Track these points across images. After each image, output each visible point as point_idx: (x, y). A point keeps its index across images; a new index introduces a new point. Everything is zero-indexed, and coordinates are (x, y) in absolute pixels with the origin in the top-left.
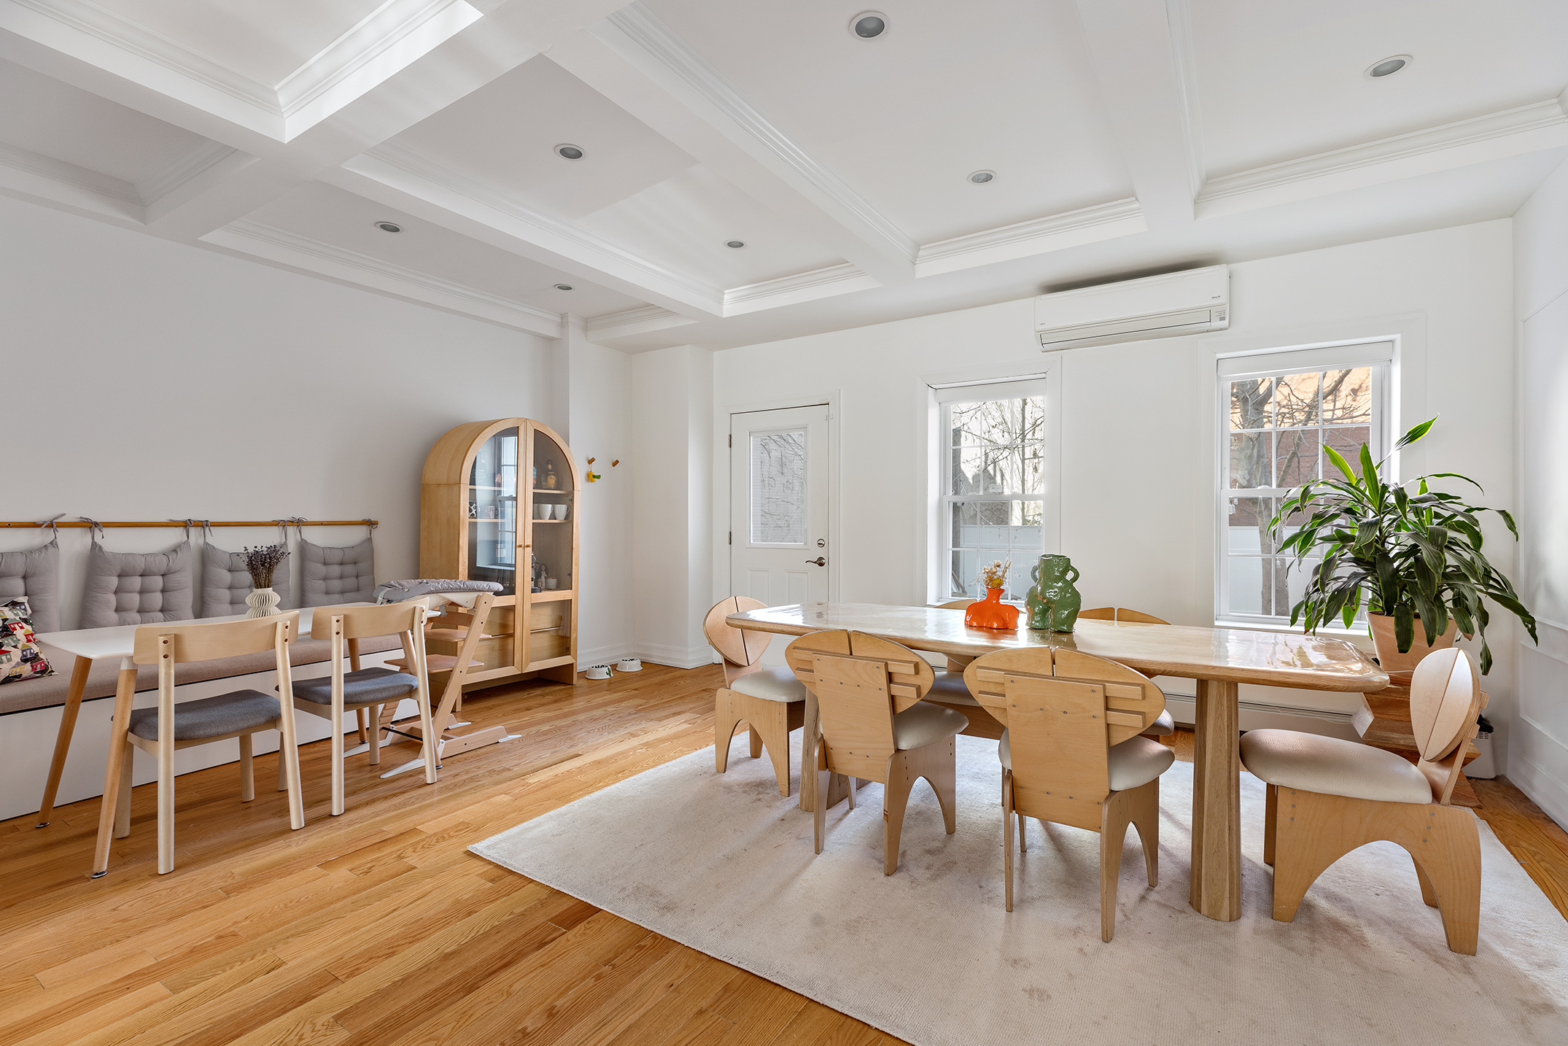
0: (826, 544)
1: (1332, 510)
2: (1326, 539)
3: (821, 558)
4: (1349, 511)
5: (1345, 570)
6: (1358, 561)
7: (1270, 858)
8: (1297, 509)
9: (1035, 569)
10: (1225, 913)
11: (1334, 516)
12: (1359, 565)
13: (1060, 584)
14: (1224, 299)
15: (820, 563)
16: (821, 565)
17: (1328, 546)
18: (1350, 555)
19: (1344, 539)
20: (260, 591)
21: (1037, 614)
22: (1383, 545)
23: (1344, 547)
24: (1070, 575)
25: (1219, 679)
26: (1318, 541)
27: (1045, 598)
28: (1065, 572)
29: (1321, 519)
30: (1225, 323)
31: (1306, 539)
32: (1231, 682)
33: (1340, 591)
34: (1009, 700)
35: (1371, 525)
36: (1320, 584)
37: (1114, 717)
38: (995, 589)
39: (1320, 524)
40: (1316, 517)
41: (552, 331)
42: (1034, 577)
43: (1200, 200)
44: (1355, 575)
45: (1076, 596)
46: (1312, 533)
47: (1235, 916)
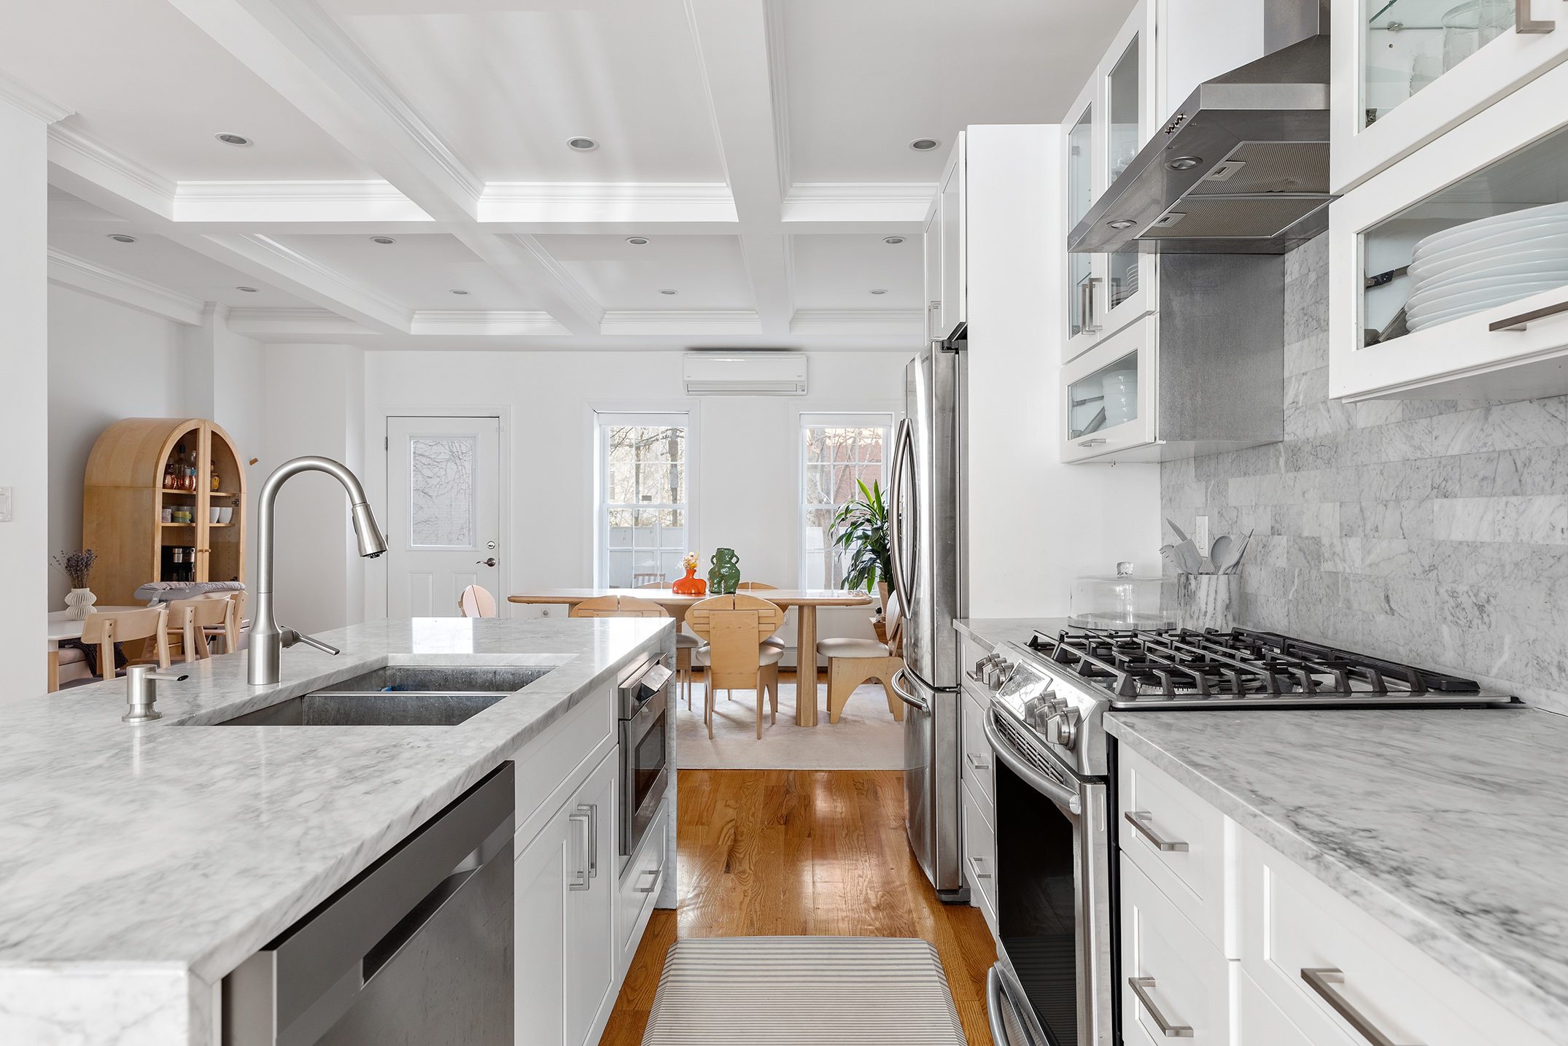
0: (497, 546)
1: (861, 520)
2: (858, 538)
3: (491, 559)
4: (868, 521)
5: (867, 556)
6: (873, 551)
7: (829, 709)
8: (843, 520)
9: (713, 557)
10: (811, 724)
11: (862, 524)
12: (873, 553)
13: (729, 565)
14: (804, 378)
15: (490, 563)
16: (491, 565)
17: (860, 542)
18: (869, 547)
19: (865, 537)
20: (79, 591)
21: (715, 584)
22: (884, 541)
23: (866, 542)
24: (734, 560)
25: (809, 605)
26: (855, 539)
27: (720, 574)
28: (731, 558)
29: (855, 525)
30: (805, 393)
31: (848, 537)
32: (813, 606)
33: (864, 569)
34: (711, 626)
35: (878, 529)
36: (855, 566)
37: (763, 627)
38: (691, 571)
39: (855, 528)
40: (853, 524)
41: (191, 318)
42: (712, 562)
43: (793, 322)
44: (871, 558)
45: (738, 571)
46: (851, 533)
47: (815, 724)
